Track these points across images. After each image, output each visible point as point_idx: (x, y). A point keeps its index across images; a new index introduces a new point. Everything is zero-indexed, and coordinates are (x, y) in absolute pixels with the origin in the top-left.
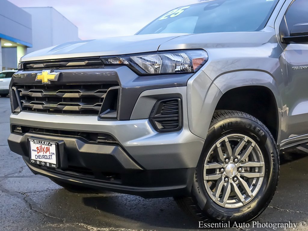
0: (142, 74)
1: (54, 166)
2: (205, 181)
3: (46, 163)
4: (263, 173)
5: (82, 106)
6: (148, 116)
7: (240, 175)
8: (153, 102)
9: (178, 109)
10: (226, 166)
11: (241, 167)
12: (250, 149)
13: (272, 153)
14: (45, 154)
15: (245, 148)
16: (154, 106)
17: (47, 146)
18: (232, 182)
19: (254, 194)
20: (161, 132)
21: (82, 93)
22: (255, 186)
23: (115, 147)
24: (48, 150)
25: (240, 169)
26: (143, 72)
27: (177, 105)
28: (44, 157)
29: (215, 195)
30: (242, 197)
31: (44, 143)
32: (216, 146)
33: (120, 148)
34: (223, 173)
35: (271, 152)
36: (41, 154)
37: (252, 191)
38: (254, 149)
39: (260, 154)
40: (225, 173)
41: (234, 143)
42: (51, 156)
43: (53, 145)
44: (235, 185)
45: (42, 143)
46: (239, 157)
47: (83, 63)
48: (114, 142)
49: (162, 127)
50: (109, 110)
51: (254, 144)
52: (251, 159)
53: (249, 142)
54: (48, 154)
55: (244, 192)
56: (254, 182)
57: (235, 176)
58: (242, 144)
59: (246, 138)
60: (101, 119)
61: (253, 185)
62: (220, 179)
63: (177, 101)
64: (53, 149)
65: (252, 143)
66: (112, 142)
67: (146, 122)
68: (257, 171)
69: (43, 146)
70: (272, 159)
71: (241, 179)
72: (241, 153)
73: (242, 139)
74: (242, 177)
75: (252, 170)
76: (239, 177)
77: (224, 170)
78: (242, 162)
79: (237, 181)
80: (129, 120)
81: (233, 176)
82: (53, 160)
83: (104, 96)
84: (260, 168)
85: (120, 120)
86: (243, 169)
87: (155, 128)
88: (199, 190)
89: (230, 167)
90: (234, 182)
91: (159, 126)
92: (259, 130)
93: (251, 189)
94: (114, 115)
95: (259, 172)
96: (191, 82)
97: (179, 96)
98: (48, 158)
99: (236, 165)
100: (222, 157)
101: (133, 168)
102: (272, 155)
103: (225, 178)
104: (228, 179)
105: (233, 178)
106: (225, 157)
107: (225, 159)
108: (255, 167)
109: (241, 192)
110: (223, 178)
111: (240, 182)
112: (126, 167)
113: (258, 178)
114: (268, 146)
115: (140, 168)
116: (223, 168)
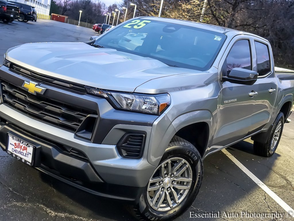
0: (117, 108)
1: (29, 164)
2: (148, 192)
3: (21, 159)
4: (189, 187)
5: (61, 121)
6: (116, 143)
7: (173, 187)
8: (123, 133)
9: (141, 142)
10: (165, 180)
11: (175, 181)
12: (184, 169)
13: (199, 173)
14: (22, 151)
15: (181, 167)
16: (123, 137)
17: (25, 146)
18: (166, 191)
19: (180, 201)
20: (124, 157)
21: (63, 110)
22: (181, 195)
23: (85, 163)
24: (25, 149)
25: (174, 182)
26: (118, 107)
27: (142, 139)
28: (20, 153)
29: (152, 202)
30: (171, 202)
31: (23, 142)
32: (161, 166)
33: (89, 164)
34: (161, 184)
35: (199, 172)
36: (19, 149)
37: (179, 199)
38: (187, 169)
39: (191, 173)
40: (162, 185)
41: (174, 163)
42: (28, 155)
43: (30, 147)
44: (167, 194)
45: (20, 141)
46: (175, 173)
47: (68, 85)
48: (85, 158)
49: (126, 154)
50: (84, 131)
51: (188, 165)
52: (182, 175)
53: (185, 164)
54: (25, 152)
55: (172, 197)
56: (181, 192)
57: (170, 187)
58: (180, 164)
59: (184, 161)
60: (77, 136)
61: (180, 194)
62: (158, 190)
63: (142, 136)
64: (30, 150)
65: (187, 164)
66: (83, 157)
67: (113, 147)
68: (185, 184)
69: (21, 144)
70: (198, 177)
71: (173, 190)
72: (177, 171)
73: (180, 161)
75: (182, 183)
76: (172, 188)
77: (162, 183)
78: (176, 177)
79: (170, 191)
80: (101, 144)
81: (168, 187)
82: (29, 159)
83: (83, 119)
84: (188, 183)
85: (94, 142)
86: (176, 182)
87: (120, 153)
88: (142, 199)
89: (167, 180)
90: (168, 191)
92: (194, 156)
93: (178, 197)
94: (89, 136)
96: (156, 123)
97: (145, 133)
98: (24, 155)
99: (172, 179)
101: (96, 181)
102: (199, 174)
103: (162, 189)
104: (164, 190)
105: (168, 188)
106: (165, 173)
107: (165, 174)
108: (184, 182)
109: (170, 197)
110: (160, 189)
111: (172, 191)
113: (185, 190)
114: (197, 168)
115: (102, 181)
116: (162, 181)
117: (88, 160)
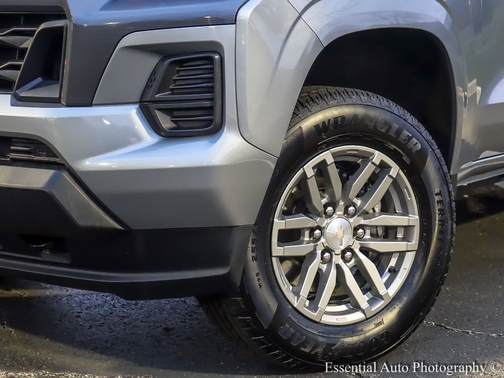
2: (274, 259)
4: (414, 242)
6: (137, 97)
7: (359, 246)
8: (152, 62)
9: (212, 80)
10: (328, 224)
11: (362, 226)
12: (385, 184)
13: (437, 194)
15: (374, 180)
16: (154, 73)
18: (341, 262)
19: (392, 291)
20: (169, 136)
22: (394, 272)
23: (53, 171)
25: (361, 231)
27: (212, 71)
29: (297, 294)
32: (304, 174)
33: (66, 175)
34: (319, 239)
35: (437, 190)
38: (395, 183)
39: (410, 196)
40: (323, 240)
41: (348, 168)
44: (346, 269)
46: (358, 202)
48: (52, 159)
49: (174, 125)
50: (39, 80)
51: (395, 170)
52: (386, 206)
53: (384, 167)
55: (367, 286)
56: (393, 263)
57: (349, 249)
58: (368, 168)
59: (378, 156)
60: (19, 101)
61: (390, 270)
62: (312, 255)
63: (211, 60)
65: (390, 167)
66: (46, 159)
67: (132, 113)
68: (400, 236)
70: (437, 207)
71: (362, 256)
72: (364, 193)
73: (366, 158)
74: (365, 251)
75: (389, 233)
76: (357, 251)
77: (322, 234)
78: (365, 215)
79: (353, 261)
80: (90, 105)
81: (342, 248)
83: (28, 43)
84: (408, 229)
85: (68, 105)
86: (368, 232)
87: (154, 126)
88: (259, 279)
90: (346, 261)
91: (166, 123)
92: (410, 139)
93: (385, 279)
94: (52, 92)
95: (406, 238)
96: (246, 13)
97: (215, 48)
99: (351, 220)
100: (319, 200)
101: (98, 224)
102: (437, 198)
103: (323, 253)
104: (331, 256)
105: (343, 252)
106: (324, 201)
107: (326, 206)
108: (395, 228)
109: (360, 288)
110: (319, 252)
111: (359, 263)
112: (81, 221)
113: (402, 254)
114: (427, 177)
115: (119, 227)
116: (319, 228)
117: (63, 165)
